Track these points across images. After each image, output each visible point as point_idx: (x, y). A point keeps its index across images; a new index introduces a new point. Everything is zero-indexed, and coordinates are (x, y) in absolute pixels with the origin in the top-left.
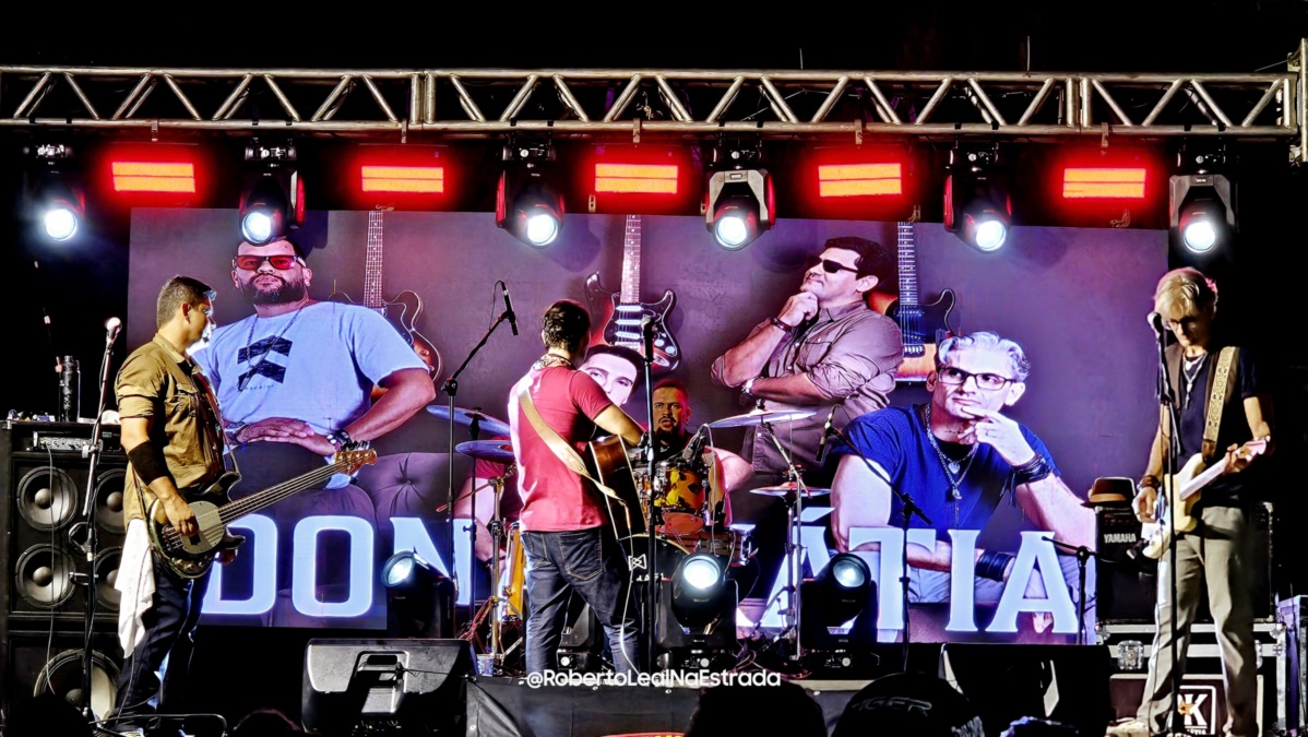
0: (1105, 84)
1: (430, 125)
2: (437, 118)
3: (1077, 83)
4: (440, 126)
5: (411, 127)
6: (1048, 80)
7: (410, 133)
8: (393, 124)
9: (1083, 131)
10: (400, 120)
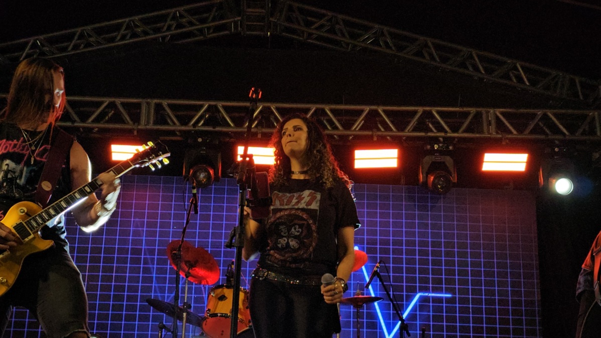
0: (503, 113)
1: (151, 126)
2: (155, 123)
3: (487, 112)
4: (156, 127)
5: (139, 127)
6: (473, 110)
7: (139, 131)
8: (130, 125)
9: (492, 136)
10: (134, 124)
